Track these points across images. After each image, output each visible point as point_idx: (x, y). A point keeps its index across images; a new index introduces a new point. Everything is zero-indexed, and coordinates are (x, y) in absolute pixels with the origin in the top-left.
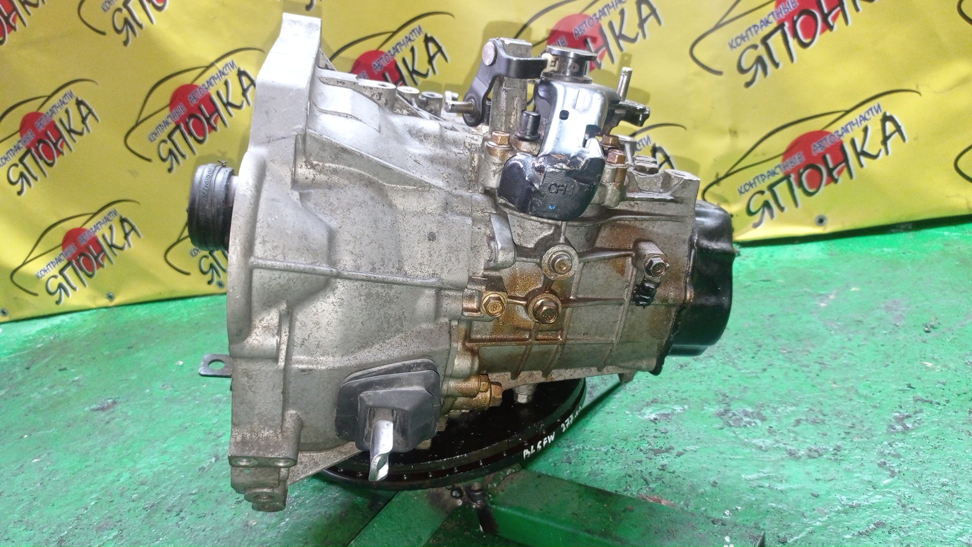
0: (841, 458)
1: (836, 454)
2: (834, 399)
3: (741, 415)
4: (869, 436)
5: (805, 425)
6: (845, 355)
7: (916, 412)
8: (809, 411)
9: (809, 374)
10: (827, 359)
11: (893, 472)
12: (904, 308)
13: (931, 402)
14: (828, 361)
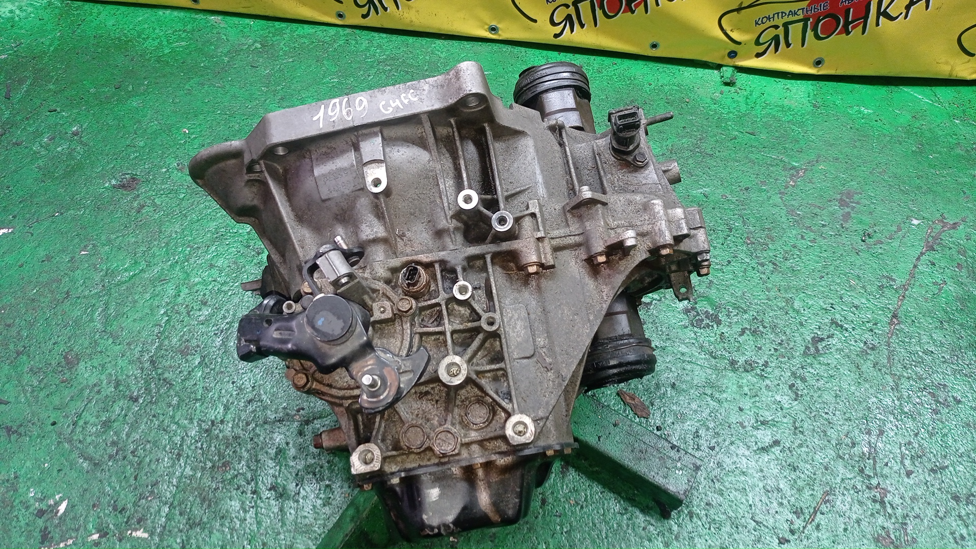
0: (766, 375)
1: (763, 370)
2: (775, 310)
3: (703, 317)
4: (790, 356)
5: (748, 335)
6: (795, 257)
7: (829, 337)
8: (753, 319)
9: (762, 276)
10: (780, 258)
11: (797, 395)
12: (854, 205)
13: (842, 326)
14: (780, 262)
